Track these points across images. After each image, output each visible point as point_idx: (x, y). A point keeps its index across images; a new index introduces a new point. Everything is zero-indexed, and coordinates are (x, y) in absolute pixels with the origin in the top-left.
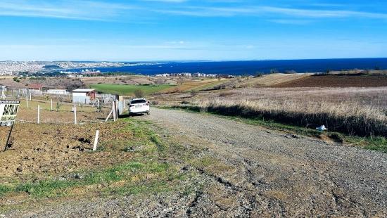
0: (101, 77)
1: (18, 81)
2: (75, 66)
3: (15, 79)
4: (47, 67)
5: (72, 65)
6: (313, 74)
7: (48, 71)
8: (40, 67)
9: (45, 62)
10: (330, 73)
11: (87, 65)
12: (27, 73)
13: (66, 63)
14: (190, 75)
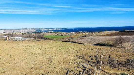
0: (51, 33)
1: (23, 35)
2: (46, 30)
3: (22, 34)
4: (37, 30)
5: (45, 29)
6: (119, 31)
7: (37, 31)
8: (35, 30)
9: (36, 29)
10: (125, 31)
11: (50, 29)
12: (30, 32)
13: (43, 29)
14: (82, 32)
